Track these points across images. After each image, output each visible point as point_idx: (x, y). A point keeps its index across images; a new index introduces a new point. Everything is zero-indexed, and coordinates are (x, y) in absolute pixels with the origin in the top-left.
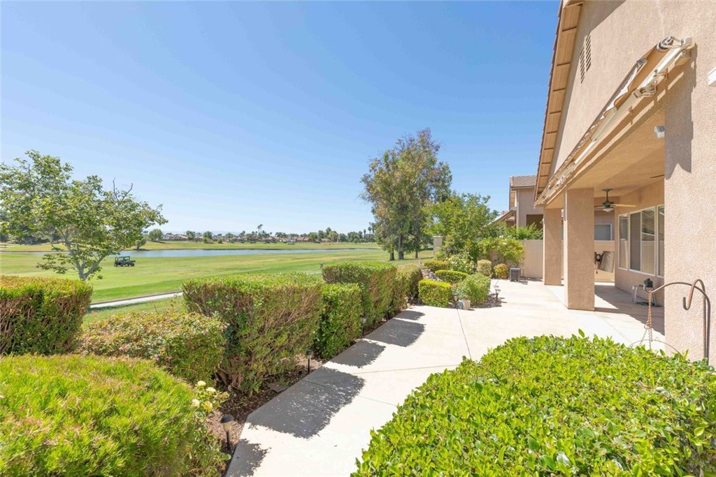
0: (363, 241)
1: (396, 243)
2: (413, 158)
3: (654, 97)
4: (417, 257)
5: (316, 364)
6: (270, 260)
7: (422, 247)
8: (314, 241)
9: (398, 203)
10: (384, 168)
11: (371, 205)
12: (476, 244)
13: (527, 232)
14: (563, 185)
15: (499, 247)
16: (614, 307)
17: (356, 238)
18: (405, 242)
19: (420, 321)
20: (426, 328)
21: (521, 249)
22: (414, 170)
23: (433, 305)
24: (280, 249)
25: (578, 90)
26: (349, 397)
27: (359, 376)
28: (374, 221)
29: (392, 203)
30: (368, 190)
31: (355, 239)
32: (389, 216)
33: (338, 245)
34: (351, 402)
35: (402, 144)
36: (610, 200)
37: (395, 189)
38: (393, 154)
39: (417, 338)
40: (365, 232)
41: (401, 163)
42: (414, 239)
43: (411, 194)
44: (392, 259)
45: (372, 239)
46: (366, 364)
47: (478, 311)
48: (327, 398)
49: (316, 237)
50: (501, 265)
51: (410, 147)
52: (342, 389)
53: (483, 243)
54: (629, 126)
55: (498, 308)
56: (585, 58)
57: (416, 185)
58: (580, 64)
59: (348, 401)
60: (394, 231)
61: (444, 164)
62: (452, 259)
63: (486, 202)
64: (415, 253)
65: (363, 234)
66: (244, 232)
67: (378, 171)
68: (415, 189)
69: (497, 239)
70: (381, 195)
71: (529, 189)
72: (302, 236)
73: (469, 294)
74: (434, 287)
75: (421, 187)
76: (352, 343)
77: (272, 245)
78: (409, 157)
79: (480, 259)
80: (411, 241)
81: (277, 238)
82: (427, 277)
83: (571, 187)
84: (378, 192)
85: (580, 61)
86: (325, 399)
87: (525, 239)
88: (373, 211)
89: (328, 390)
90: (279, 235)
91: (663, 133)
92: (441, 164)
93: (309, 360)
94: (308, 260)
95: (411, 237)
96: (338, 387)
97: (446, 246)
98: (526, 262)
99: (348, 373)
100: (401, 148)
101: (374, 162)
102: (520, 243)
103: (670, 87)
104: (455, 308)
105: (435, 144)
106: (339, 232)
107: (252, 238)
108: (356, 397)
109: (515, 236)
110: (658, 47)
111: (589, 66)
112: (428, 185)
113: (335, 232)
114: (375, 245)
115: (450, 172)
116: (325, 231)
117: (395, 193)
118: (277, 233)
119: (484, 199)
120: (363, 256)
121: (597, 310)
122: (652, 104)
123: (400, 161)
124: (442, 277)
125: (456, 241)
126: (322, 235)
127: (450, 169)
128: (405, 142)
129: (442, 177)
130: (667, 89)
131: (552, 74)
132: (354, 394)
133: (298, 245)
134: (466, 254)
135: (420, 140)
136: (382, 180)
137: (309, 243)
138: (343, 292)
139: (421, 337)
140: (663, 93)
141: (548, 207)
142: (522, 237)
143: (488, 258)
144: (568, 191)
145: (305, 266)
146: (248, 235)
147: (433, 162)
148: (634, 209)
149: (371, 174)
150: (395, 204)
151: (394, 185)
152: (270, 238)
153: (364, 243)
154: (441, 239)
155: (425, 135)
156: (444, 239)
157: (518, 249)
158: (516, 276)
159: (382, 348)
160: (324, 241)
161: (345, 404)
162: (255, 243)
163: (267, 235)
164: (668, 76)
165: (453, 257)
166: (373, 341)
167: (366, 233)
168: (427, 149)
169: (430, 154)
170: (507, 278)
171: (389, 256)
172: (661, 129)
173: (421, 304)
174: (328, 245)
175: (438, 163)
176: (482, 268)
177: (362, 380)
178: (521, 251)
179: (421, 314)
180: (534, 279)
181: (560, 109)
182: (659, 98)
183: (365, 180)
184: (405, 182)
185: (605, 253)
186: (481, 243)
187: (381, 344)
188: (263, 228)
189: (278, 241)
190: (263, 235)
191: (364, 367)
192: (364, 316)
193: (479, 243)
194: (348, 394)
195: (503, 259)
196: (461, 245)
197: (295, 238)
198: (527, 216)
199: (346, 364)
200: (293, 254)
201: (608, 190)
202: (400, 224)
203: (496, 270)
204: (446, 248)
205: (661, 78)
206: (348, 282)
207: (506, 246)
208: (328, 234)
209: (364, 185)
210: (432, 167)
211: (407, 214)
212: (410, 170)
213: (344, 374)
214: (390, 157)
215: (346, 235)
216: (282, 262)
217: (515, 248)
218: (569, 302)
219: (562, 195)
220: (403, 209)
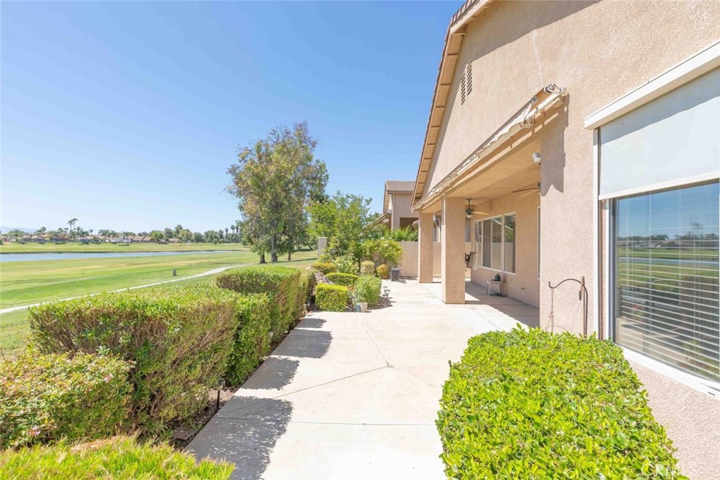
0: (224, 242)
1: (268, 243)
2: (289, 152)
3: (532, 129)
4: (289, 259)
5: (225, 396)
6: (93, 267)
7: (296, 248)
8: (158, 241)
9: (271, 200)
10: (256, 160)
11: (237, 201)
12: (360, 245)
13: (404, 234)
14: (441, 193)
15: (380, 248)
16: (477, 300)
17: (216, 237)
18: (278, 242)
19: (324, 328)
20: (333, 335)
21: (400, 250)
22: (290, 166)
23: (331, 311)
24: (106, 252)
25: (457, 110)
26: (281, 426)
27: (283, 399)
28: (241, 219)
29: (265, 200)
30: (237, 183)
31: (214, 240)
32: (261, 214)
33: (189, 246)
34: (285, 431)
35: (276, 135)
36: (471, 208)
37: (268, 184)
38: (267, 146)
39: (327, 347)
40: (227, 231)
41: (275, 156)
42: (287, 240)
43: (287, 191)
44: (263, 261)
45: (235, 239)
46: (285, 385)
47: (374, 312)
48: (255, 433)
49: (161, 237)
50: (383, 266)
51: (286, 139)
52: (269, 417)
53: (366, 244)
54: (508, 149)
55: (390, 307)
56: (466, 83)
57: (292, 181)
58: (460, 88)
59: (282, 431)
60: (266, 231)
61: (321, 162)
62: (338, 261)
63: (368, 204)
64: (287, 254)
65: (225, 233)
66: (44, 229)
67: (249, 162)
68: (291, 185)
69: (378, 240)
70: (252, 190)
71: (407, 194)
72: (140, 235)
73: (365, 296)
74: (332, 291)
75: (297, 184)
76: (261, 362)
77: (92, 247)
78: (285, 150)
79: (363, 261)
80: (285, 242)
81: (102, 237)
82: (321, 281)
83: (450, 196)
84: (248, 186)
85: (461, 85)
86: (254, 434)
87: (403, 241)
88: (241, 208)
89: (253, 423)
90: (104, 233)
91: (539, 159)
92: (318, 161)
93: (219, 392)
94: (152, 265)
95: (284, 238)
96: (263, 416)
97: (331, 248)
98: (403, 262)
99: (268, 398)
100: (275, 140)
101: (244, 153)
102: (398, 245)
103: (546, 123)
104: (353, 311)
105: (312, 140)
106: (193, 231)
107: (58, 238)
108: (289, 424)
109: (394, 238)
110: (545, 90)
111: (470, 91)
112: (304, 182)
113: (188, 231)
114: (239, 246)
115: (326, 171)
116: (173, 229)
117: (268, 188)
118: (101, 231)
119: (367, 201)
120: (225, 259)
121: (467, 302)
122: (530, 134)
123: (275, 154)
124: (334, 279)
125: (341, 242)
126: (169, 234)
127: (327, 168)
128: (280, 133)
129: (319, 175)
130: (543, 124)
131: (436, 92)
132: (286, 420)
133: (133, 246)
134: (351, 256)
135: (297, 133)
136: (253, 172)
137: (151, 244)
138: (254, 304)
139: (331, 345)
140: (540, 127)
141: (424, 212)
142: (400, 239)
143: (371, 259)
144: (447, 199)
145: (148, 273)
146: (51, 233)
147: (309, 158)
148: (487, 216)
149: (239, 164)
150: (268, 201)
151: (267, 179)
152: (89, 238)
153: (225, 244)
154: (326, 241)
155: (301, 128)
156: (328, 241)
157: (397, 250)
158: (396, 276)
159: (296, 364)
160: (173, 242)
161: (279, 434)
162: (64, 243)
163: (84, 234)
164: (545, 114)
165: (338, 259)
166: (283, 357)
167: (229, 232)
168: (304, 144)
169: (306, 150)
170: (388, 278)
171: (259, 258)
172: (538, 155)
173: (318, 309)
174: (178, 246)
175: (314, 160)
176: (366, 269)
177: (288, 403)
178: (399, 252)
179: (323, 321)
180: (410, 278)
181: (439, 124)
182: (536, 130)
183: (233, 170)
184: (279, 178)
185: (472, 253)
186: (365, 244)
187: (293, 358)
188: (77, 224)
189: (103, 241)
190: (78, 234)
191: (284, 387)
192: (270, 330)
193: (363, 245)
194: (278, 422)
195: (383, 260)
196: (346, 247)
197: (130, 237)
198: (401, 219)
199: (262, 388)
200: (131, 258)
201: (469, 200)
202: (273, 224)
203: (378, 271)
204: (331, 250)
205: (539, 114)
206: (252, 292)
207: (387, 248)
208: (178, 232)
209: (230, 177)
210: (308, 163)
211: (281, 212)
212: (285, 165)
213: (264, 400)
214: (263, 149)
215: (203, 234)
216: (113, 269)
217: (394, 250)
218: (447, 297)
219: (440, 202)
220: (277, 206)
